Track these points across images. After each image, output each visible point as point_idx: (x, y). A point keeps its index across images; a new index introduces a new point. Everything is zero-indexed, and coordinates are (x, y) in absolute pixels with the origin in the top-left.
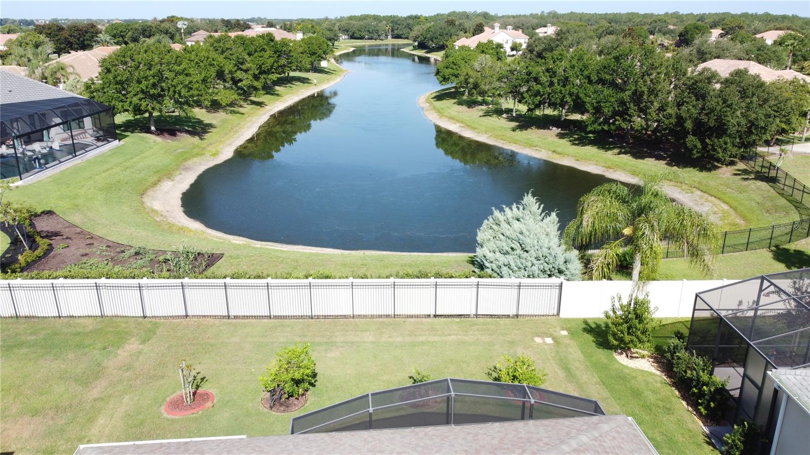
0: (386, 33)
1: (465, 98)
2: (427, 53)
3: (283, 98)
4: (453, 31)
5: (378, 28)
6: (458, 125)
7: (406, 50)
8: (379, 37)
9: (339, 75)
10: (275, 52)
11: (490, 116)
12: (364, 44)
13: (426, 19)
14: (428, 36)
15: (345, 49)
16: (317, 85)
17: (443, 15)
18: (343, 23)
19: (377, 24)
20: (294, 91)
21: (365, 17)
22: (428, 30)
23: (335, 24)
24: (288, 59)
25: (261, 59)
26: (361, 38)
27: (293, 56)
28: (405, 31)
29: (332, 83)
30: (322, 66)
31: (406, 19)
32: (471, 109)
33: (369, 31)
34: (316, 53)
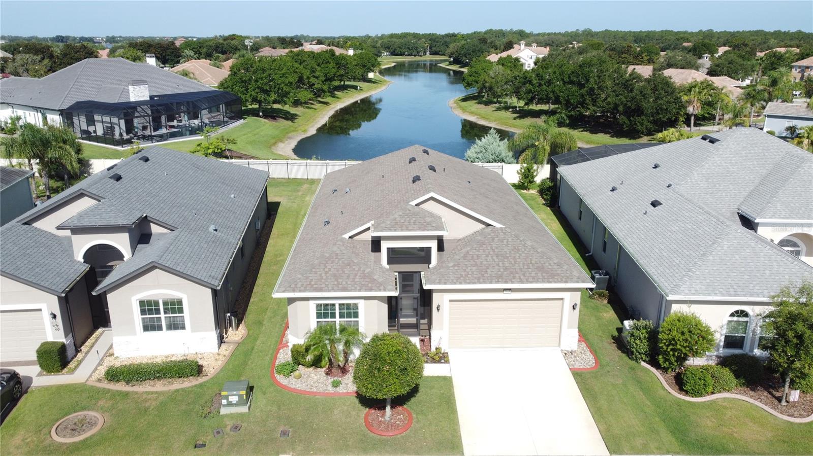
0: (425, 49)
1: (484, 99)
2: (461, 67)
3: (342, 100)
4: (484, 48)
5: (417, 46)
6: (476, 117)
7: (442, 65)
8: (418, 54)
9: (384, 85)
10: (337, 64)
11: (500, 110)
12: (404, 60)
13: (463, 37)
14: (463, 52)
15: (387, 64)
16: (366, 92)
17: (480, 32)
18: (385, 40)
19: (416, 42)
20: (349, 95)
21: (405, 35)
22: (463, 47)
23: (377, 41)
24: (345, 70)
25: (327, 69)
26: (402, 54)
27: (348, 68)
28: (442, 48)
29: (378, 90)
30: (369, 77)
31: (443, 36)
32: (487, 107)
33: (409, 48)
34: (366, 66)
